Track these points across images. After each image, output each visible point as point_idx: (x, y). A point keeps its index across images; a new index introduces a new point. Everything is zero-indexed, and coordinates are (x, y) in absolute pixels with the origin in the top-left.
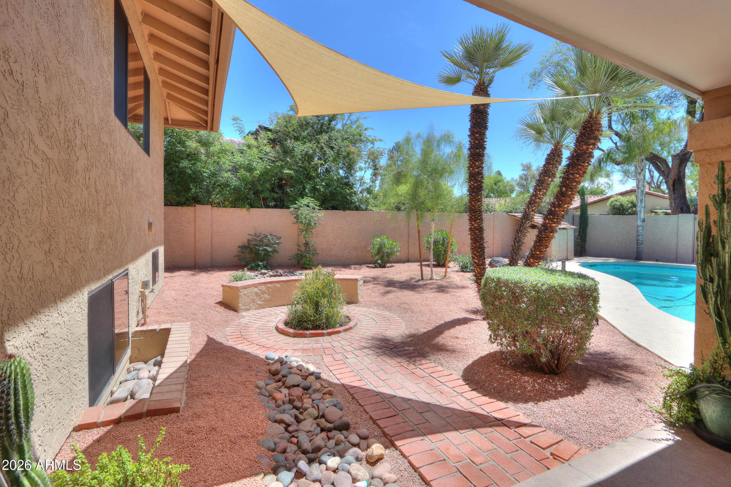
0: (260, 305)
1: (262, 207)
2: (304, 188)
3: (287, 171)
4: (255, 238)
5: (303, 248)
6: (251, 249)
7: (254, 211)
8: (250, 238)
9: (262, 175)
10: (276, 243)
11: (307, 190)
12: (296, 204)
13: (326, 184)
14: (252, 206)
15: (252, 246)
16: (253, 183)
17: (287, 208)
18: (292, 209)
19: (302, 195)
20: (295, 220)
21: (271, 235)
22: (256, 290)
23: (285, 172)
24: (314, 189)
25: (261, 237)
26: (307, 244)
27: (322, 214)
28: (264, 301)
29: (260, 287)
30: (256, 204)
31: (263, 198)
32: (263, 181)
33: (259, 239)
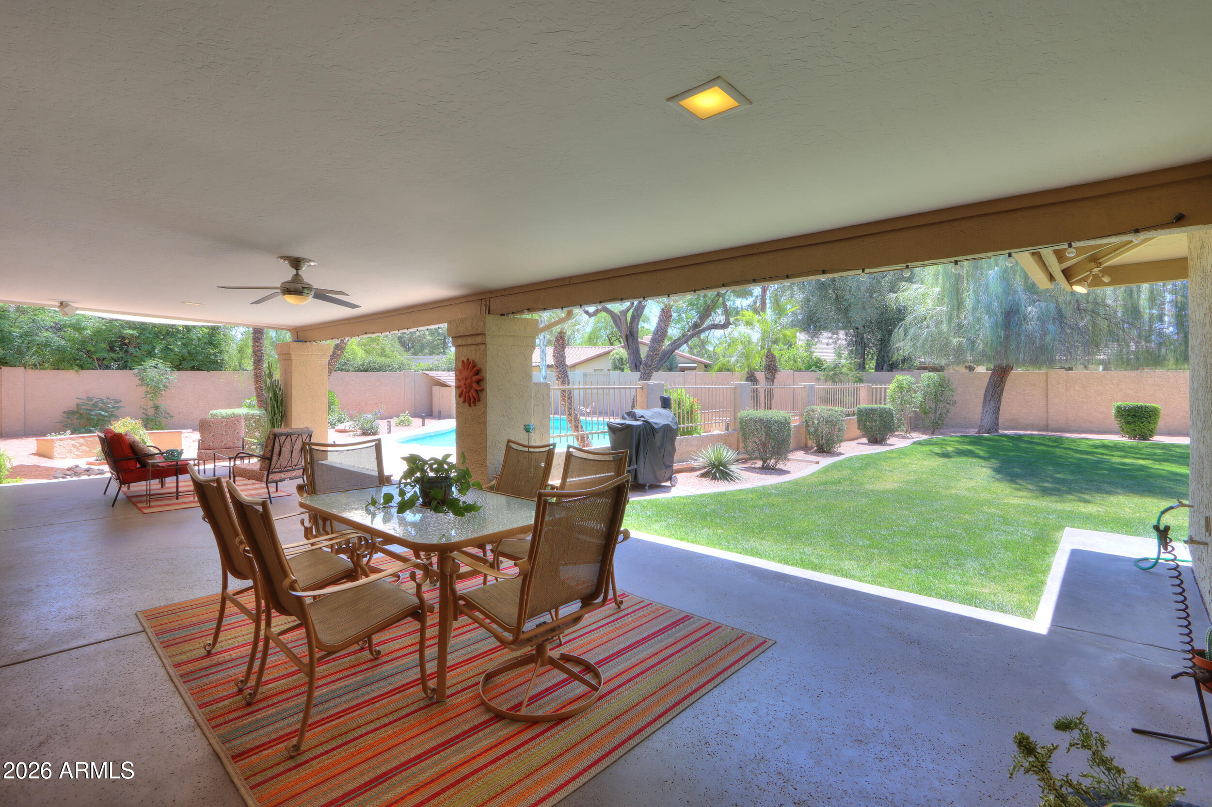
0: (77, 455)
1: (96, 369)
2: (154, 348)
3: (128, 331)
4: (87, 402)
5: (151, 412)
6: (81, 414)
7: (86, 374)
8: (79, 401)
9: (95, 335)
10: (114, 407)
11: (156, 351)
12: (142, 365)
13: (182, 343)
14: (82, 367)
15: (81, 412)
16: (83, 343)
17: (131, 369)
18: (136, 371)
19: (150, 355)
20: (140, 382)
21: (108, 398)
22: (73, 442)
23: (125, 332)
24: (167, 349)
25: (94, 401)
26: (157, 408)
27: (175, 376)
28: (82, 452)
29: (77, 440)
30: (88, 366)
31: (98, 360)
32: (97, 342)
33: (91, 403)
